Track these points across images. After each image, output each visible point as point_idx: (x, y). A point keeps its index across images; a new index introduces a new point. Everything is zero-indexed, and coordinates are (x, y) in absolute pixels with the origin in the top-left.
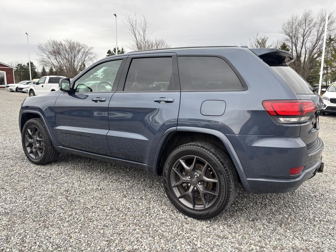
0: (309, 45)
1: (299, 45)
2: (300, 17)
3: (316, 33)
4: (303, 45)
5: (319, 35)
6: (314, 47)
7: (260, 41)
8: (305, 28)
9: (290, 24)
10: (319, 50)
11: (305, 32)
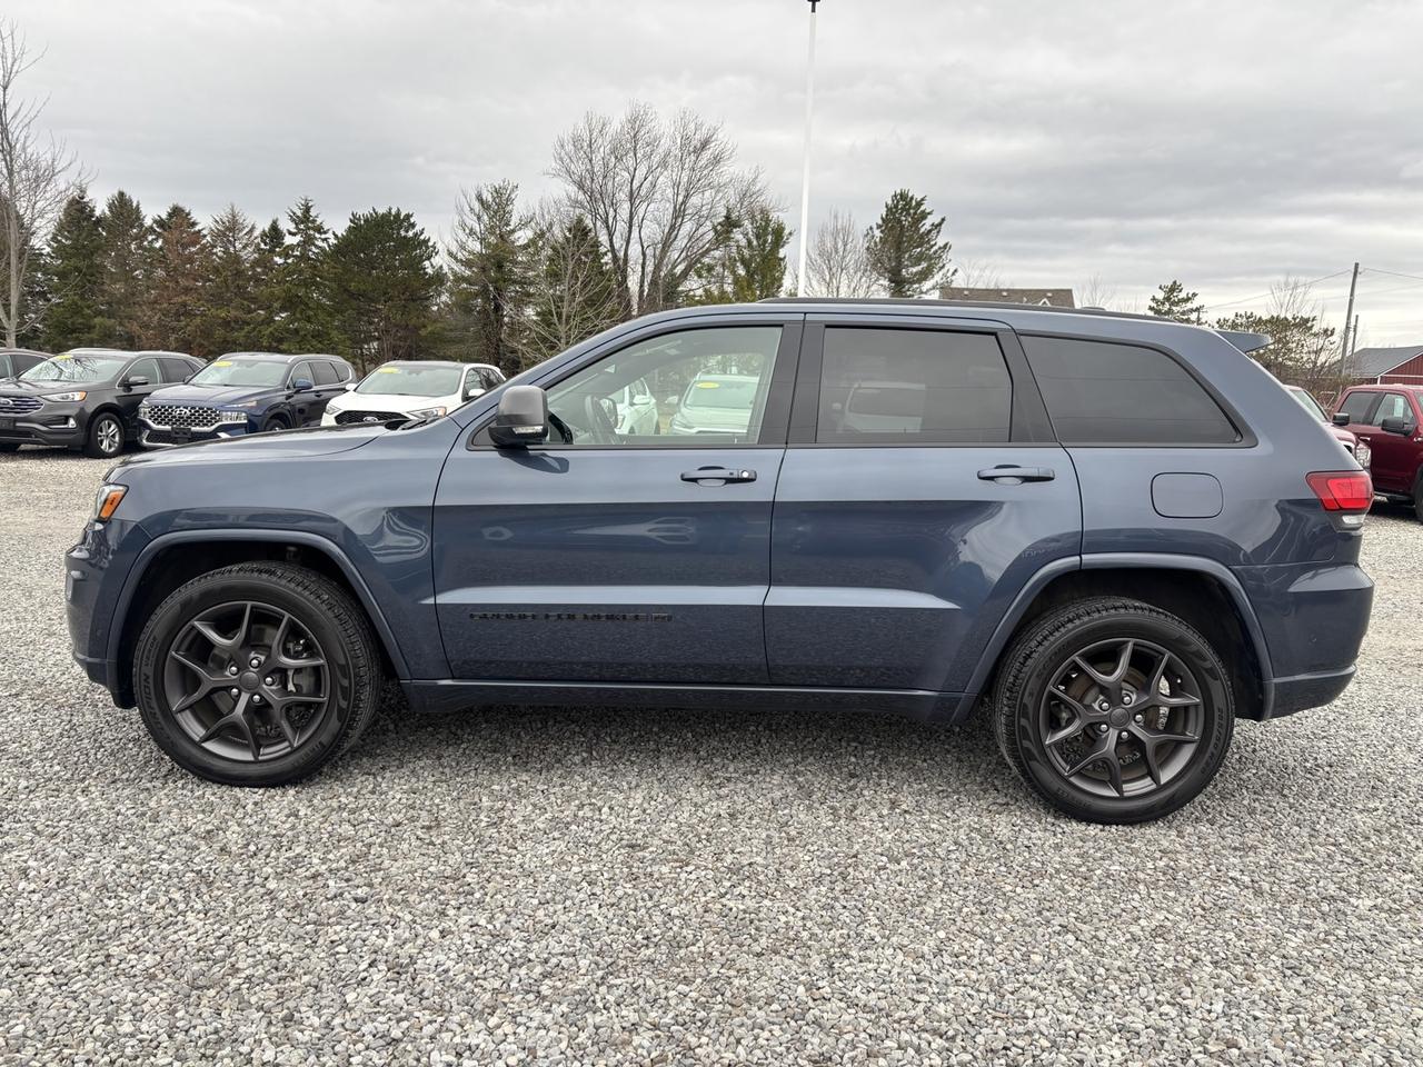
0: (652, 231)
1: (621, 227)
2: (617, 123)
3: (670, 193)
4: (630, 227)
5: (681, 199)
6: (667, 243)
7: (487, 196)
8: (635, 169)
9: (584, 146)
10: (684, 254)
11: (636, 184)
